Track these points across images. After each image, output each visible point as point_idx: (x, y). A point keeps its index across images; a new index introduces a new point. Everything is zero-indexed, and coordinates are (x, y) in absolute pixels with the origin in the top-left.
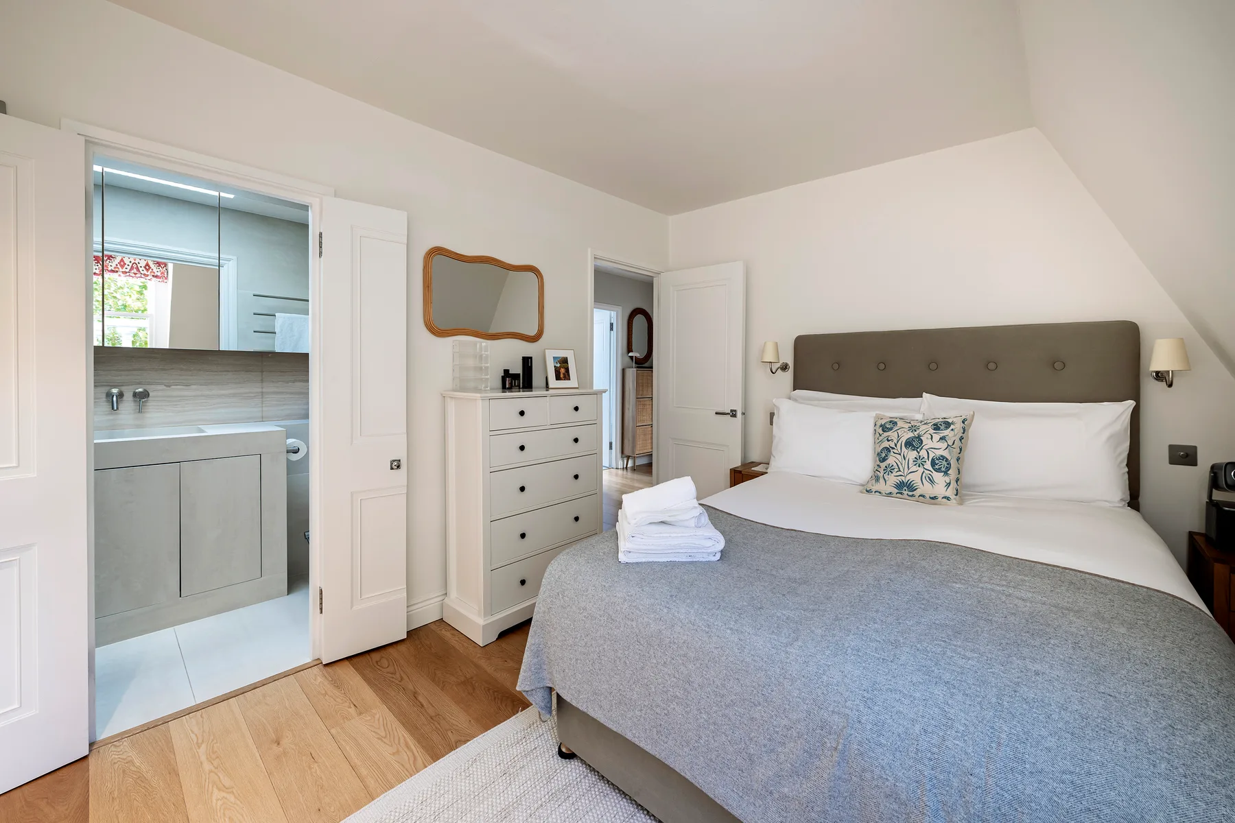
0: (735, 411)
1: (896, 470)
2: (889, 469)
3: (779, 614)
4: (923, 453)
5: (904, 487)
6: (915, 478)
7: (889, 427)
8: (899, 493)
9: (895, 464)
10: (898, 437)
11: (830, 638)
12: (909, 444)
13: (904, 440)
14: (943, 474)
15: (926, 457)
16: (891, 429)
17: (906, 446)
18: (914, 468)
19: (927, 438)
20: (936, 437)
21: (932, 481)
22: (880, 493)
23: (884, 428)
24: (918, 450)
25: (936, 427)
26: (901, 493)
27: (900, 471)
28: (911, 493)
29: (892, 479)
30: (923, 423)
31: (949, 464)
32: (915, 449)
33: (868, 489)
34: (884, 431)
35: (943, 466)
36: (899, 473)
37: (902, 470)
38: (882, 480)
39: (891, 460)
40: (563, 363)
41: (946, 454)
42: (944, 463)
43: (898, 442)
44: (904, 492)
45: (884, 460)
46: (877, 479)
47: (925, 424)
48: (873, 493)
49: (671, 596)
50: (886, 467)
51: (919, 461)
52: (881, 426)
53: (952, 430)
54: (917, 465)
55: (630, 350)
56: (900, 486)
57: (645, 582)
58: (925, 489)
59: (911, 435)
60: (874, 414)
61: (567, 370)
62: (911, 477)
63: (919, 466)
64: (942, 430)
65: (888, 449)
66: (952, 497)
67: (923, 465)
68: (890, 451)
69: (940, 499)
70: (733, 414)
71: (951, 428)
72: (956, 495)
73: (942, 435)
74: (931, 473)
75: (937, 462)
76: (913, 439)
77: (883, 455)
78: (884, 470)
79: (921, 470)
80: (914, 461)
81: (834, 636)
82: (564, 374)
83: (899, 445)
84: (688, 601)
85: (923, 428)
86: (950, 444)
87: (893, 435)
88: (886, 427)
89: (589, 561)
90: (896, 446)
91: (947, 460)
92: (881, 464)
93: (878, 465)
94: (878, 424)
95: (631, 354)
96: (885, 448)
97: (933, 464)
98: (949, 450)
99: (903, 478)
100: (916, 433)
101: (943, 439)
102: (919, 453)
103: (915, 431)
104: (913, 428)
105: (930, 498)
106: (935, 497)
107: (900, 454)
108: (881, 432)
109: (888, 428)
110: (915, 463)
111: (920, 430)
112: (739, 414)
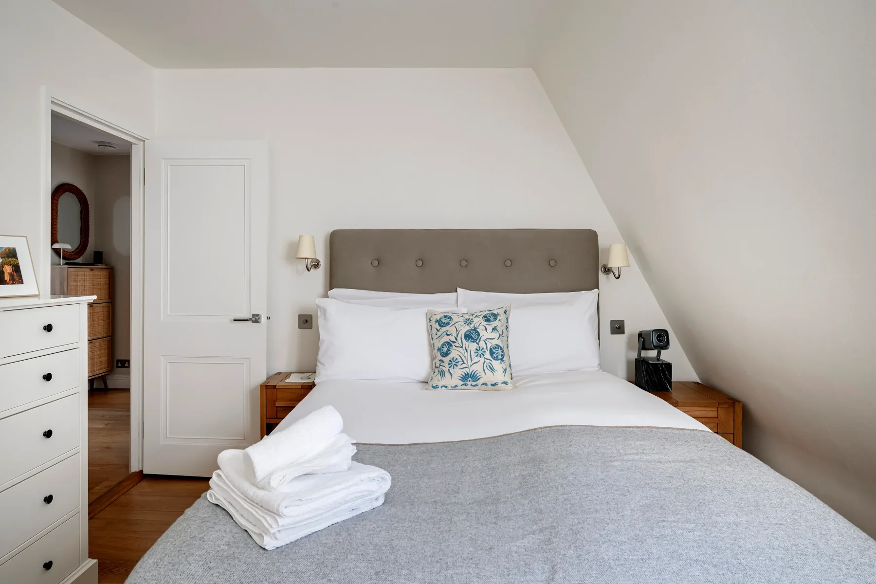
0: (257, 315)
1: (460, 363)
2: (454, 363)
3: (515, 549)
4: (482, 344)
5: (469, 378)
6: (477, 368)
7: (446, 321)
8: (463, 385)
9: (459, 358)
10: (457, 331)
11: (587, 556)
12: (468, 336)
13: (462, 333)
14: (500, 361)
15: (485, 347)
16: (448, 324)
17: (466, 339)
18: (476, 359)
19: (482, 330)
20: (490, 328)
21: (492, 369)
22: (446, 387)
23: (440, 323)
24: (477, 341)
25: (487, 319)
26: (466, 385)
27: (464, 363)
28: (474, 383)
29: (458, 372)
30: (474, 316)
31: (503, 352)
32: (474, 341)
33: (434, 385)
34: (440, 325)
35: (499, 354)
36: (464, 366)
37: (465, 362)
38: (447, 375)
39: (454, 354)
40: (8, 257)
41: (499, 342)
42: (500, 351)
43: (457, 335)
44: (468, 383)
45: (447, 354)
46: (442, 374)
47: (476, 317)
48: (440, 388)
49: (377, 573)
50: (450, 361)
51: (479, 352)
52: (437, 321)
53: (500, 320)
54: (479, 355)
55: (54, 241)
56: (465, 378)
57: (326, 567)
58: (487, 377)
59: (467, 328)
60: (425, 310)
61: (17, 269)
62: (474, 368)
63: (480, 357)
64: (492, 321)
65: (449, 344)
66: (509, 381)
67: (483, 355)
68: (451, 345)
69: (500, 385)
70: (256, 319)
71: (498, 319)
72: (512, 379)
73: (493, 326)
74: (491, 362)
75: (494, 351)
76: (470, 331)
77: (445, 350)
78: (449, 364)
79: (482, 360)
80: (475, 353)
81: (588, 552)
82: (10, 274)
83: (459, 338)
84: (404, 572)
85: (476, 320)
86: (501, 334)
87: (451, 329)
88: (444, 322)
89: (211, 565)
90: (456, 339)
91: (501, 349)
92: (444, 359)
93: (440, 360)
94: (433, 320)
95: (56, 246)
96: (446, 342)
97: (492, 353)
98: (501, 339)
99: (467, 370)
100: (472, 326)
101: (494, 329)
102: (478, 344)
103: (471, 324)
104: (468, 322)
105: (492, 385)
106: (495, 383)
107: (462, 347)
108: (439, 328)
109: (444, 323)
110: (477, 354)
111: (475, 322)
112: (263, 319)
